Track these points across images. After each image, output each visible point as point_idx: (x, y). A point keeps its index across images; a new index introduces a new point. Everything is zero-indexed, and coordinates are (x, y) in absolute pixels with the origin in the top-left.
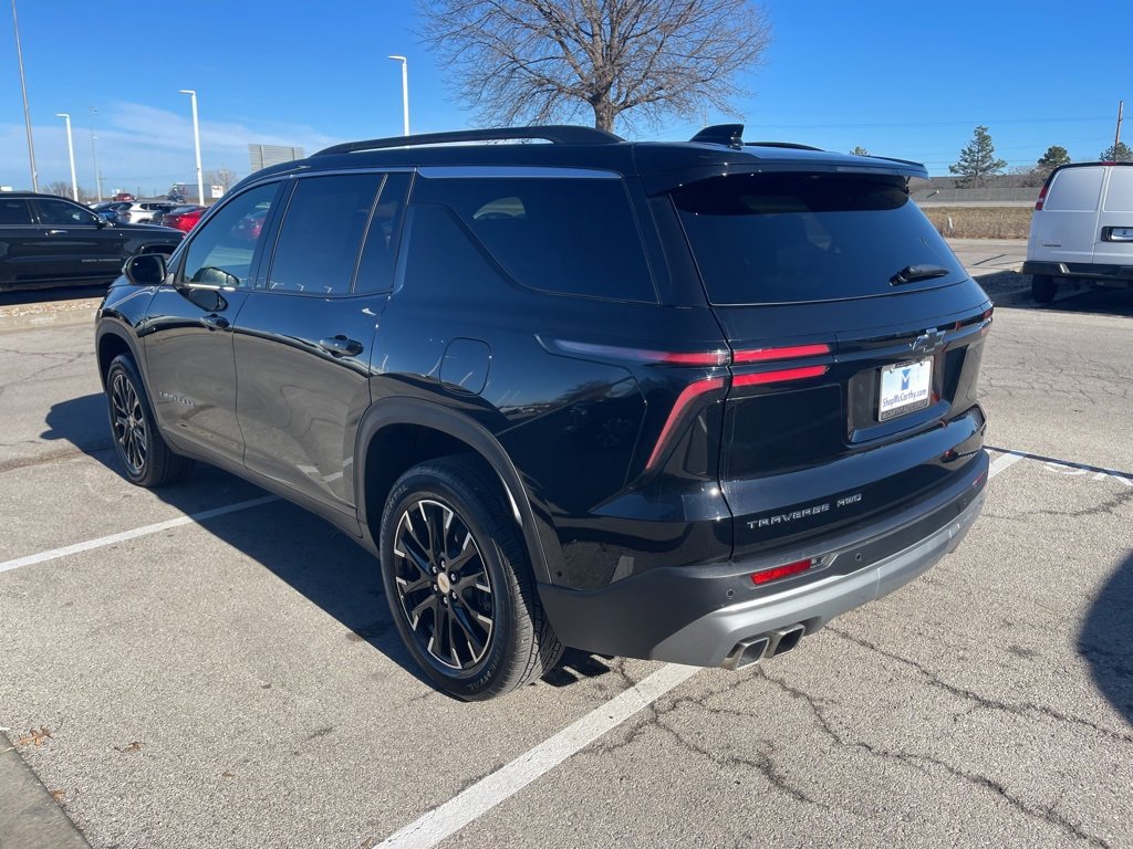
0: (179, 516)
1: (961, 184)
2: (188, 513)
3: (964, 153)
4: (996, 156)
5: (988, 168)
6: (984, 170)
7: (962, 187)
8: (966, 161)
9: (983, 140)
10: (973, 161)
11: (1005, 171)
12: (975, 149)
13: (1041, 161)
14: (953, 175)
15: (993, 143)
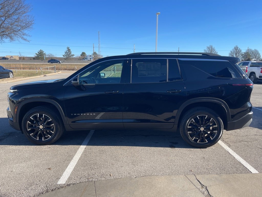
0: (78, 149)
1: (66, 59)
2: (80, 144)
3: (65, 52)
4: (72, 53)
5: (71, 56)
6: (70, 56)
7: (66, 60)
8: (66, 54)
9: (69, 50)
10: (67, 54)
11: (74, 57)
12: (68, 52)
13: (81, 55)
14: (64, 57)
15: (71, 50)
